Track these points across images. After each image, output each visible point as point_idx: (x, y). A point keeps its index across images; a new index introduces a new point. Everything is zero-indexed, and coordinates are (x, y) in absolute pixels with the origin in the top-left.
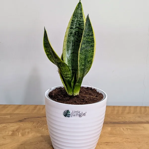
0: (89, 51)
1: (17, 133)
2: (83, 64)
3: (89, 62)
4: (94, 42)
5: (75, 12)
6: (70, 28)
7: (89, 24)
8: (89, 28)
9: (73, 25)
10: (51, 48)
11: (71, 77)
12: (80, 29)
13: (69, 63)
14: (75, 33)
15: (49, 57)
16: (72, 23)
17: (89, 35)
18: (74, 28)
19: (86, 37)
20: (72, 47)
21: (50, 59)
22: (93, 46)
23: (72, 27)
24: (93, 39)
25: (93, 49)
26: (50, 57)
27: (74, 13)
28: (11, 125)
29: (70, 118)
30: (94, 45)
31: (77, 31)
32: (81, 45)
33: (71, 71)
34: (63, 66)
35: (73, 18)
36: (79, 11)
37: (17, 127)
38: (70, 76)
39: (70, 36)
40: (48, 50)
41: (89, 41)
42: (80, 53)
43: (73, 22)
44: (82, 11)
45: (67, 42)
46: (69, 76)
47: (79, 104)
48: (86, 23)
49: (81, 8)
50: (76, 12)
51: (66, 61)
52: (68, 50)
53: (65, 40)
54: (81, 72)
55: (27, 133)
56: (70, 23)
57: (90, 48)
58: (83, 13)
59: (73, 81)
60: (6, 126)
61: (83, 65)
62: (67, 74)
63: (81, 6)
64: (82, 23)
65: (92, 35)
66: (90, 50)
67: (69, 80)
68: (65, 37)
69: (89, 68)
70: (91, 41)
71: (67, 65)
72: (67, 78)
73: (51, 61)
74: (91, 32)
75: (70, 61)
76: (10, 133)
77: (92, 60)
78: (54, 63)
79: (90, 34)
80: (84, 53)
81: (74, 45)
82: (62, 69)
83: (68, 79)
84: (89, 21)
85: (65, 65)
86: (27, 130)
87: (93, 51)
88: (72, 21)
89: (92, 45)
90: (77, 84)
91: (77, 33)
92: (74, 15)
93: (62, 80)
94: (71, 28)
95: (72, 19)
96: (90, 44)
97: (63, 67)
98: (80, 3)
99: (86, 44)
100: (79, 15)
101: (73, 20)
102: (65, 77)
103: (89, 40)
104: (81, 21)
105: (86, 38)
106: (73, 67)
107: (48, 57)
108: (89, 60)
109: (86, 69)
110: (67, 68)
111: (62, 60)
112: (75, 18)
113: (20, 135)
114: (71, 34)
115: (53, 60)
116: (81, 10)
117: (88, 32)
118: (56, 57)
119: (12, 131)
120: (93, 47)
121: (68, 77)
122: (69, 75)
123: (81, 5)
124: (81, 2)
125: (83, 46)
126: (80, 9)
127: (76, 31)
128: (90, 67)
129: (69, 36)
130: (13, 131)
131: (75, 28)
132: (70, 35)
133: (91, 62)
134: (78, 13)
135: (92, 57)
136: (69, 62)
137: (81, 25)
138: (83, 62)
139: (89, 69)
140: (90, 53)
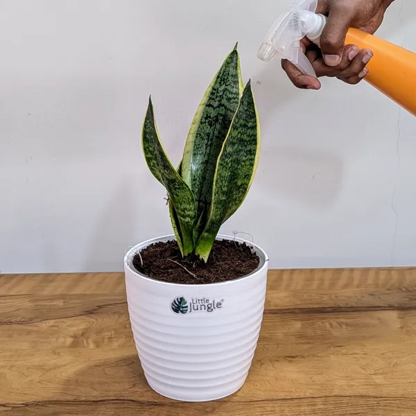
0: (243, 163)
1: (85, 341)
2: (225, 189)
3: (239, 188)
4: (256, 144)
5: (222, 72)
6: (206, 106)
7: (250, 101)
8: (247, 110)
9: (213, 99)
10: (159, 144)
11: (195, 216)
12: (228, 109)
13: (194, 184)
14: (216, 117)
15: (152, 164)
16: (212, 94)
17: (245, 126)
18: (215, 106)
19: (239, 130)
20: (206, 148)
21: (151, 169)
22: (252, 153)
23: (212, 102)
24: (256, 136)
25: (253, 160)
26: (154, 164)
27: (220, 73)
28: (68, 322)
29: (187, 315)
30: (255, 150)
31: (221, 115)
32: (225, 146)
33: (196, 203)
34: (179, 188)
35: (216, 83)
36: (232, 71)
37: (83, 326)
38: (192, 213)
39: (205, 122)
40: (151, 149)
41: (245, 141)
42: (221, 164)
43: (214, 91)
44: (239, 71)
45: (195, 135)
46: (189, 213)
47: (202, 283)
48: (242, 98)
49: (237, 64)
50: (224, 72)
51: (187, 179)
52: (195, 154)
53: (192, 132)
54: (217, 208)
55: (106, 340)
56: (208, 94)
57: (246, 156)
58: (239, 76)
59: (197, 227)
60: (58, 326)
61: (223, 193)
62: (185, 209)
63: (237, 59)
64: (235, 96)
65: (254, 127)
66: (244, 161)
67: (188, 222)
68: (193, 123)
69: (237, 202)
70: (250, 141)
71: (187, 186)
72: (184, 217)
73: (154, 174)
74: (253, 120)
75: (198, 179)
76: (69, 341)
77: (247, 185)
78: (159, 180)
79: (250, 124)
80: (230, 165)
81: (211, 144)
82: (177, 195)
83: (188, 219)
84: (250, 95)
85: (185, 187)
86: (107, 334)
87: (252, 165)
88: (213, 89)
89: (250, 151)
90: (205, 234)
91: (221, 118)
92: (218, 77)
93: (174, 221)
94: (209, 105)
95: (213, 84)
96: (246, 146)
97: (179, 191)
98: (235, 52)
99: (236, 147)
100: (230, 78)
101: (216, 88)
102: (180, 214)
103: (245, 137)
104: (232, 93)
105: (239, 133)
106: (200, 196)
107: (149, 165)
108: (239, 183)
109: (231, 205)
110: (188, 193)
111: (178, 175)
112: (220, 83)
113: (92, 346)
114: (206, 118)
115: (160, 171)
116: (236, 67)
117: (246, 120)
118: (167, 166)
119: (72, 337)
120: (253, 156)
121: (188, 216)
122: (189, 211)
123: (237, 56)
124: (237, 50)
125: (229, 149)
126: (233, 64)
127: (218, 114)
128: (241, 201)
129: (201, 123)
130: (75, 337)
131: (218, 107)
132: (204, 120)
133: (243, 189)
134: (229, 74)
135: (248, 176)
136: (195, 182)
137: (232, 101)
138: (224, 186)
139: (238, 205)
140: (244, 168)
